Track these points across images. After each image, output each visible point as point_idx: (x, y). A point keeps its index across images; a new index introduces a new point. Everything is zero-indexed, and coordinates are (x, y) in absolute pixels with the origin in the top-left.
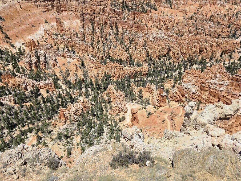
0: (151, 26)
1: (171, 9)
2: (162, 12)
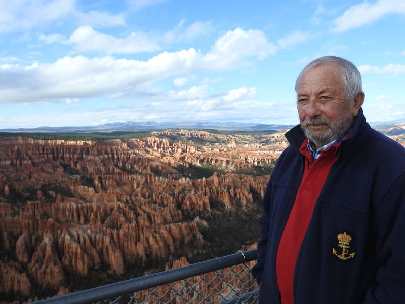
0: (67, 221)
1: (96, 193)
2: (81, 198)
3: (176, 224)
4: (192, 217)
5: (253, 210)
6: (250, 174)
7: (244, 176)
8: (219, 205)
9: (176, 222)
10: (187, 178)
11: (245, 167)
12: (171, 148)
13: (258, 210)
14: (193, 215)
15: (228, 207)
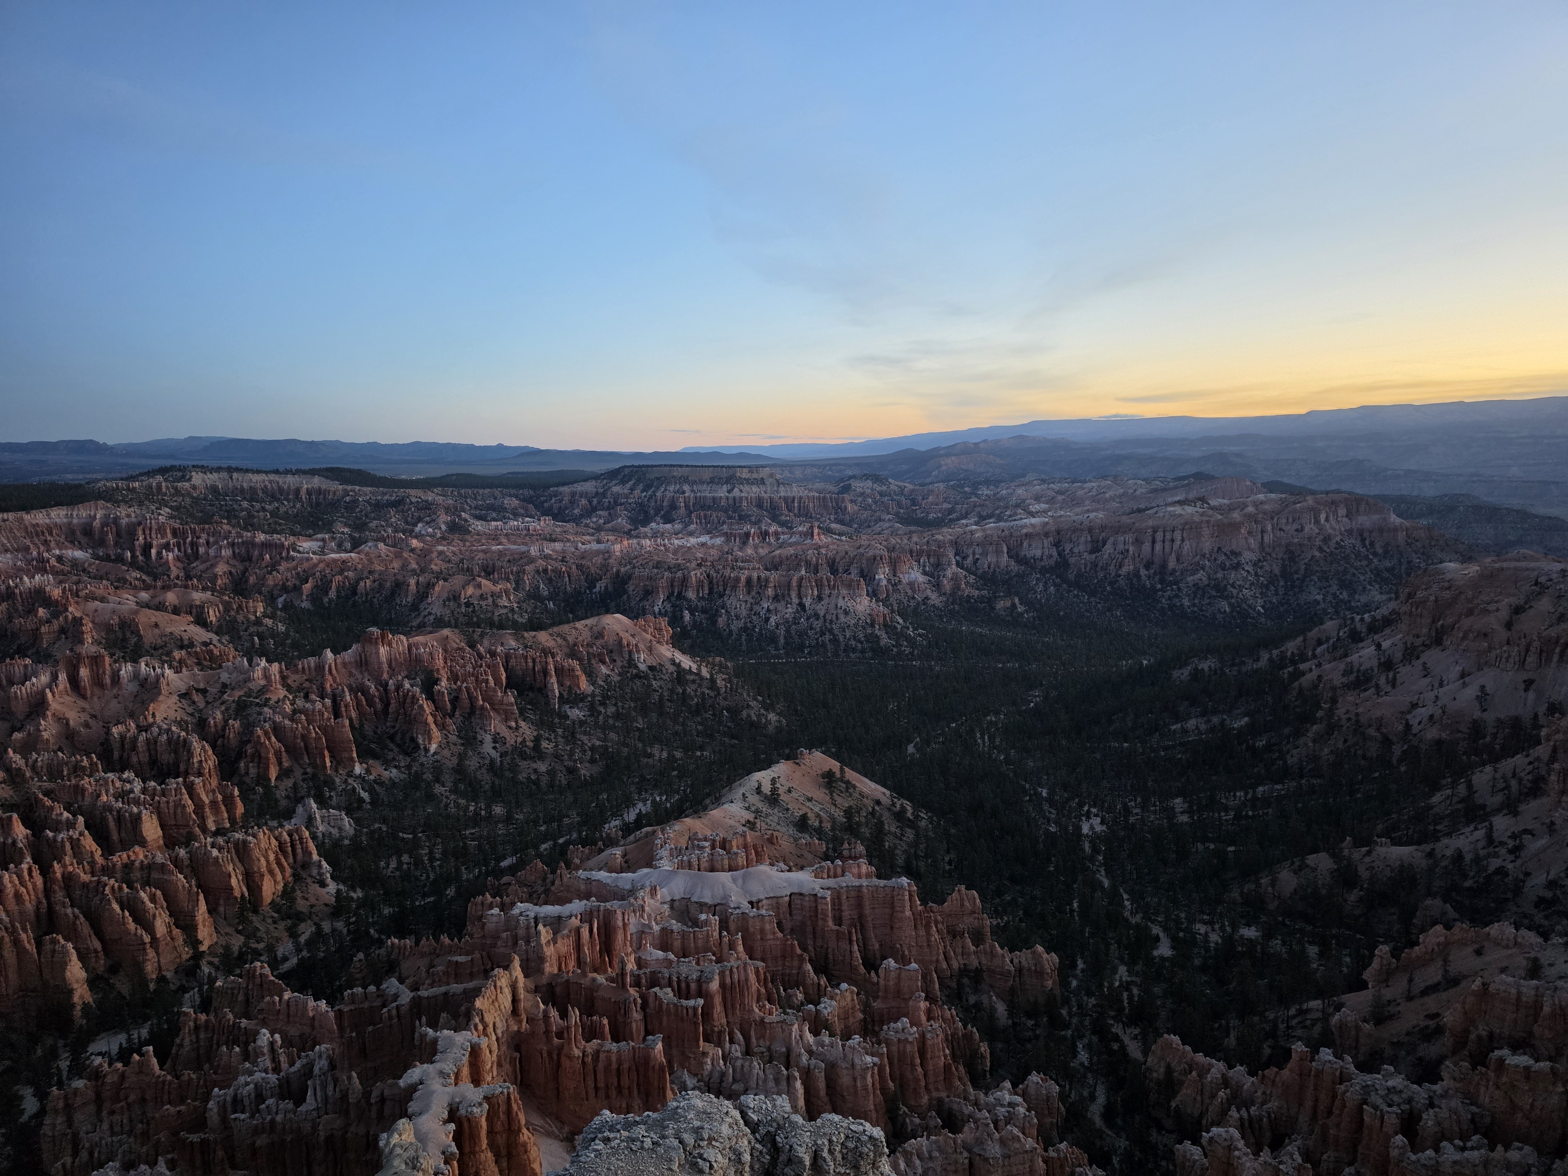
3: (220, 840)
4: (284, 803)
5: (520, 751)
6: (501, 626)
7: (482, 635)
8: (392, 746)
9: (219, 832)
10: (256, 659)
11: (483, 603)
12: (178, 545)
13: (537, 747)
14: (288, 797)
15: (427, 750)
